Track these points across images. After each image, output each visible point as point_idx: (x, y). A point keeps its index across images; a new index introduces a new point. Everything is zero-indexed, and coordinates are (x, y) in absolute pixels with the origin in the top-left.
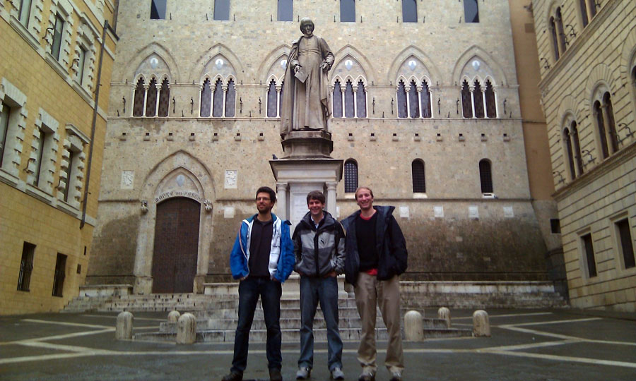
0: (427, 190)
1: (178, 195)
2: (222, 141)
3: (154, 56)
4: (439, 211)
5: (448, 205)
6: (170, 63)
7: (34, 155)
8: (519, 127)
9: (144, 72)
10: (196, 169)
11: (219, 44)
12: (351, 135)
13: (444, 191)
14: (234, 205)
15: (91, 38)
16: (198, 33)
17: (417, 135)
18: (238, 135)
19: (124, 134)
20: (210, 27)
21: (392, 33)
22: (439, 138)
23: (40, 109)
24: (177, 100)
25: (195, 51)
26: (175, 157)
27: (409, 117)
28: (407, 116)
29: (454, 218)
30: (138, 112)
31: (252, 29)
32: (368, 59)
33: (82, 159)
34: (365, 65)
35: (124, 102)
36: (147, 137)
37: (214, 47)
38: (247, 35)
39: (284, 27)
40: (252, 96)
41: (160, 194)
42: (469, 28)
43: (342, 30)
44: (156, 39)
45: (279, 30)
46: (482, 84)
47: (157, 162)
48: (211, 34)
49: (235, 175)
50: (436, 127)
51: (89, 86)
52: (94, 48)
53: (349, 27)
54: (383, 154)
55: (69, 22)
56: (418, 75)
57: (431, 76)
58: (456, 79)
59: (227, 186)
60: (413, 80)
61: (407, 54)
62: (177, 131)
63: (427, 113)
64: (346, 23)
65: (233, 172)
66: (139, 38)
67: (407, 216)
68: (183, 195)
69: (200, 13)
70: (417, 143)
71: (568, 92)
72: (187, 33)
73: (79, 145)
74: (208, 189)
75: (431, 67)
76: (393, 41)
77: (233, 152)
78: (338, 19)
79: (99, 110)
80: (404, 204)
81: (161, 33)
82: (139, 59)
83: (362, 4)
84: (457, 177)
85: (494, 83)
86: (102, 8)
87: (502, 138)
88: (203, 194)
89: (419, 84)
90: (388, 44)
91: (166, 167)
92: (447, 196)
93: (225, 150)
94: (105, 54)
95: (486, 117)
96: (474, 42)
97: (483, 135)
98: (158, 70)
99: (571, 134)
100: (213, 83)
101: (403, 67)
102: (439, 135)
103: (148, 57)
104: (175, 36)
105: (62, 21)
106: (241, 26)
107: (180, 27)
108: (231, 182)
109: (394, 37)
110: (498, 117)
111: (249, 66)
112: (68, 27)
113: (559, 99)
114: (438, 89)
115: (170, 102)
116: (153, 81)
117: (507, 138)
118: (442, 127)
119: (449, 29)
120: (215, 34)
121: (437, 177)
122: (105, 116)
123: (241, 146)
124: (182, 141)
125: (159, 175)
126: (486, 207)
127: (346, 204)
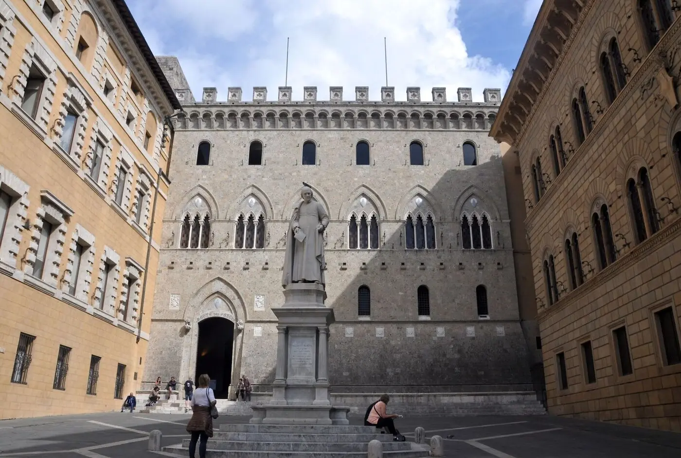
0: (431, 313)
1: (216, 316)
2: (252, 269)
3: (198, 196)
4: (440, 331)
5: (448, 326)
6: (211, 202)
7: (100, 285)
8: (511, 257)
9: (190, 211)
10: (230, 294)
11: (253, 186)
12: (364, 264)
13: (445, 314)
14: (262, 325)
15: (147, 184)
16: (235, 176)
17: (422, 264)
19: (173, 263)
20: (245, 170)
21: (401, 174)
22: (442, 267)
23: (105, 246)
24: (216, 234)
25: (232, 191)
26: (213, 283)
27: (416, 248)
28: (414, 247)
29: (454, 337)
30: (184, 244)
31: (280, 172)
32: (380, 197)
33: (138, 285)
34: (377, 202)
35: (173, 236)
36: (191, 266)
37: (247, 188)
38: (276, 177)
39: (307, 170)
40: (279, 230)
41: (201, 314)
43: (358, 172)
44: (200, 183)
45: (303, 173)
46: (479, 218)
47: (199, 288)
48: (246, 177)
49: (263, 299)
50: (439, 257)
51: (145, 224)
52: (150, 192)
53: (363, 169)
54: (393, 281)
55: (130, 173)
56: (424, 211)
57: (435, 212)
58: (457, 214)
59: (256, 309)
60: (419, 216)
61: (414, 192)
62: (216, 261)
63: (432, 245)
64: (361, 166)
65: (261, 296)
66: (187, 181)
67: (413, 335)
68: (220, 316)
69: (237, 159)
70: (422, 271)
71: (546, 230)
72: (226, 177)
73: (136, 273)
74: (240, 311)
75: (435, 204)
76: (402, 182)
77: (262, 279)
78: (355, 162)
79: (153, 243)
80: (411, 325)
81: (204, 177)
82: (186, 199)
83: (375, 150)
84: (457, 301)
85: (489, 218)
86: (157, 158)
87: (496, 267)
88: (236, 316)
89: (425, 218)
90: (397, 184)
91: (207, 291)
92: (448, 318)
93: (255, 277)
94: (158, 196)
95: (482, 248)
96: (472, 182)
97: (480, 264)
98: (201, 208)
99: (549, 266)
100: (246, 219)
101: (410, 204)
102: (441, 264)
103: (193, 197)
104: (216, 179)
105: (125, 173)
106: (270, 170)
107: (220, 171)
108: (259, 304)
109: (403, 177)
110: (493, 248)
111: (277, 203)
112: (129, 177)
113: (540, 236)
114: (441, 223)
115: (211, 235)
116: (197, 218)
117: (500, 266)
118: (445, 257)
119: (451, 171)
120: (249, 177)
121: (439, 301)
122: (158, 248)
123: (268, 273)
124: (219, 268)
125: (200, 298)
126: (482, 328)
127: (360, 325)
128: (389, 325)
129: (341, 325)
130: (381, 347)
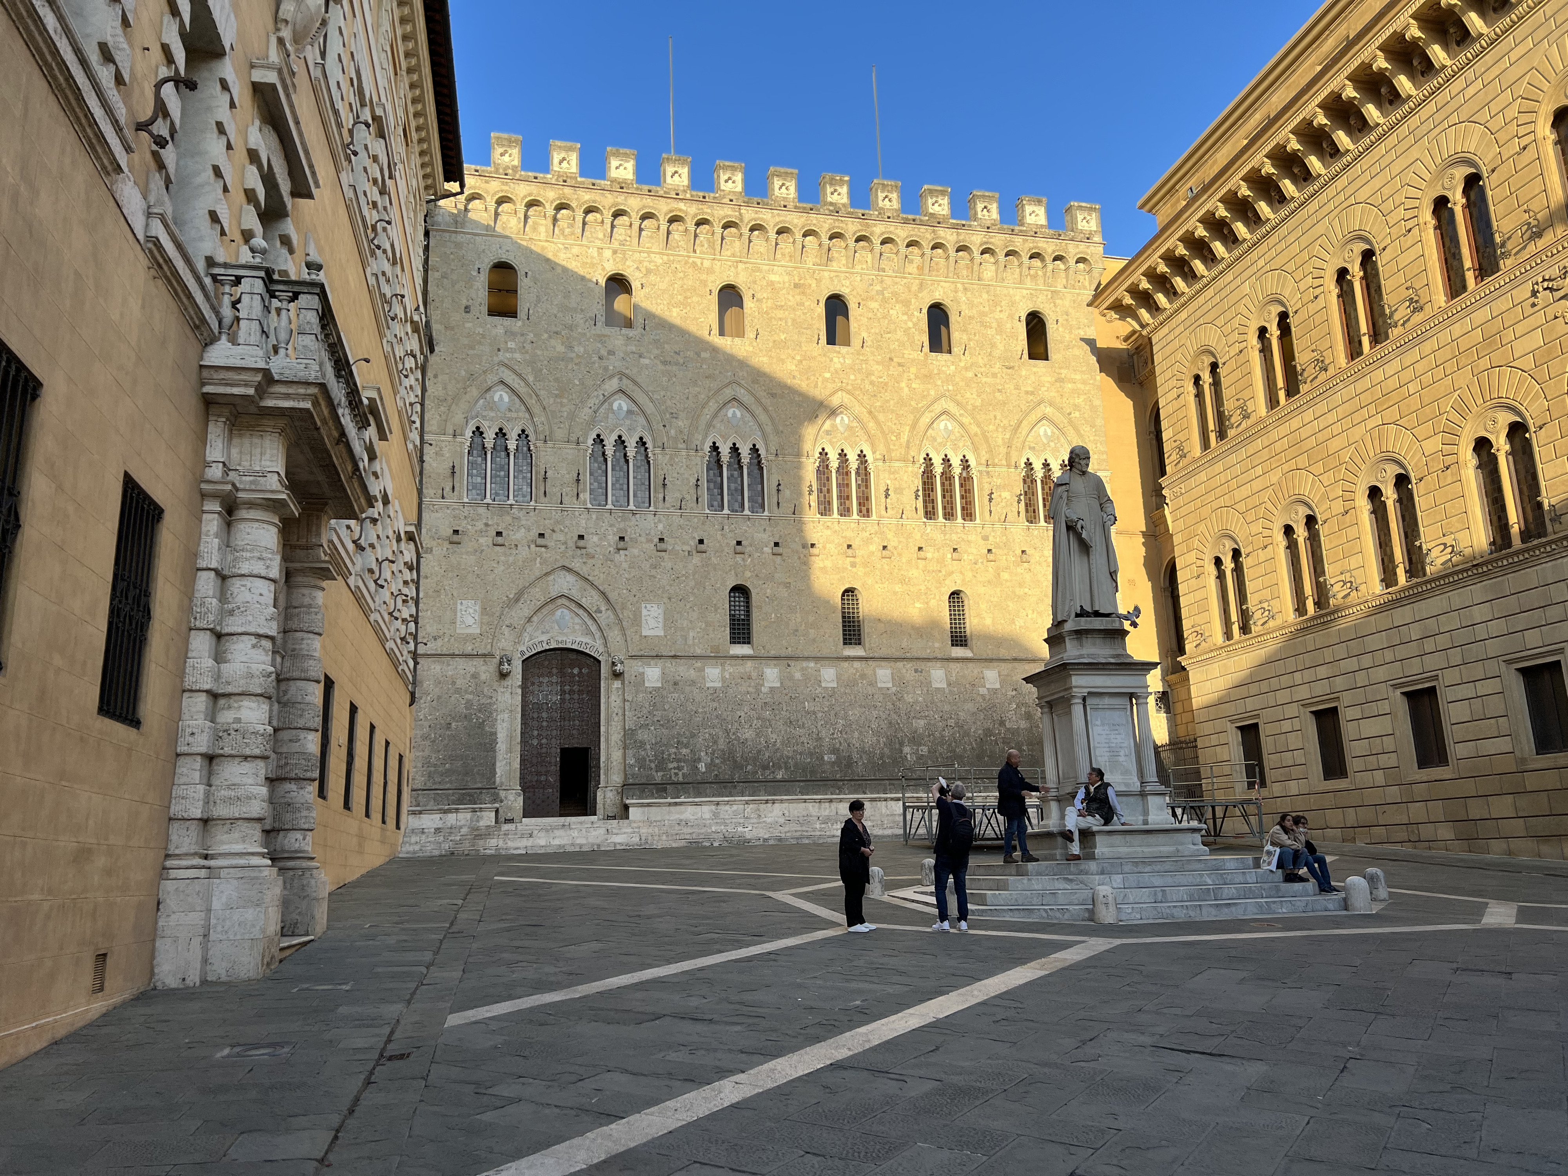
0: (971, 642)
1: (561, 646)
2: (633, 551)
3: (502, 387)
4: (991, 677)
5: (1005, 667)
6: (532, 402)
9: (484, 418)
10: (591, 599)
11: (622, 375)
12: (849, 546)
13: (999, 645)
14: (660, 662)
16: (579, 350)
17: (955, 550)
18: (661, 540)
19: (456, 532)
22: (992, 556)
24: (550, 473)
25: (577, 382)
26: (552, 577)
27: (941, 519)
28: (938, 517)
29: (1015, 690)
31: (676, 348)
32: (875, 414)
34: (871, 425)
35: (453, 473)
36: (500, 540)
37: (611, 377)
38: (668, 359)
39: (731, 348)
40: (681, 471)
41: (527, 642)
42: (1034, 369)
43: (831, 360)
44: (503, 356)
45: (723, 353)
46: (1055, 466)
47: (521, 587)
48: (604, 352)
49: (660, 611)
50: (986, 538)
53: (840, 355)
54: (903, 581)
56: (955, 448)
57: (976, 449)
58: (1015, 455)
59: (646, 632)
60: (946, 456)
61: (938, 408)
62: (553, 531)
63: (970, 514)
64: (835, 348)
65: (655, 607)
66: (471, 352)
67: (944, 685)
68: (569, 646)
69: (582, 310)
70: (956, 563)
71: (1227, 501)
74: (614, 636)
75: (976, 435)
76: (914, 386)
77: (653, 572)
78: (823, 338)
80: (939, 664)
81: (511, 345)
82: (474, 392)
83: (860, 315)
84: (1019, 622)
88: (605, 644)
89: (956, 462)
91: (537, 595)
92: (1004, 653)
93: (639, 567)
96: (1042, 394)
98: (509, 415)
99: (1228, 568)
100: (609, 445)
101: (930, 431)
102: (990, 551)
103: (489, 389)
104: (539, 352)
106: (656, 341)
107: (546, 336)
108: (652, 623)
111: (674, 416)
114: (987, 472)
115: (536, 476)
116: (501, 435)
118: (995, 537)
119: (1005, 370)
120: (611, 353)
121: (988, 622)
123: (668, 562)
124: (563, 547)
125: (524, 609)
127: (846, 664)
128: (900, 665)
129: (812, 664)
130: (890, 706)
